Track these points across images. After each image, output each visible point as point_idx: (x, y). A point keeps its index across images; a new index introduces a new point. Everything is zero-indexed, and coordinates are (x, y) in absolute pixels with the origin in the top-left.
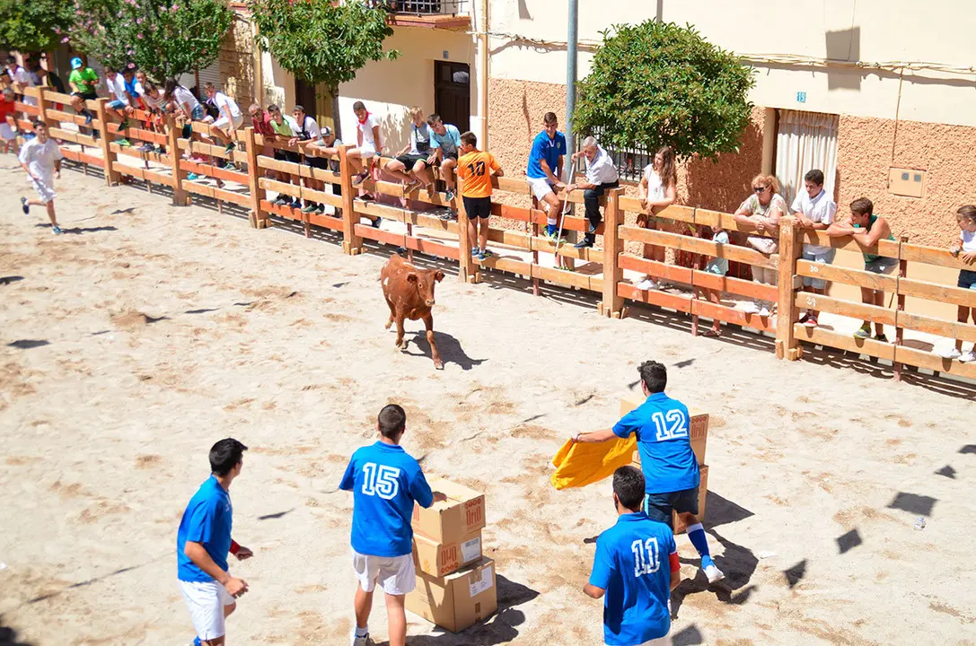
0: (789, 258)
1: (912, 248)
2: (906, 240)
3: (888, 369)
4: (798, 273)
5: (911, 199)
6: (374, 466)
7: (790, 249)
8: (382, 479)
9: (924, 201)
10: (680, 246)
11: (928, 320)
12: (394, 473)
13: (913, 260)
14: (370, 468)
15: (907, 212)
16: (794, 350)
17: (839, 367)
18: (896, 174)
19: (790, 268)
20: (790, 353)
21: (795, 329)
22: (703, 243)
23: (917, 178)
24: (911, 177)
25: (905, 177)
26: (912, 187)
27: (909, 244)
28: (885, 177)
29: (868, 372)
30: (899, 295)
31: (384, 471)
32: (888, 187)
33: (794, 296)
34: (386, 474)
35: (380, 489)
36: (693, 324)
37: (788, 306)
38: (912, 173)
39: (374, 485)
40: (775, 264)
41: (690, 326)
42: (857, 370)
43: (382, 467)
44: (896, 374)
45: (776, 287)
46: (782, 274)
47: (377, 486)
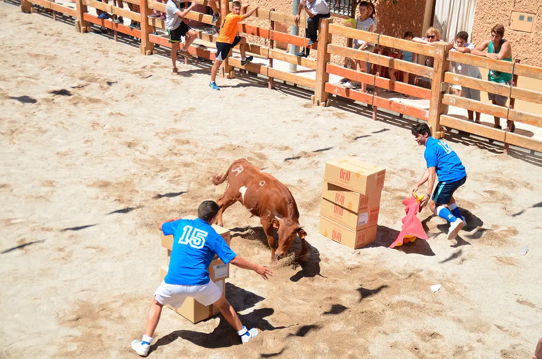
0: (440, 70)
1: (522, 67)
2: (519, 61)
3: (500, 147)
4: (445, 81)
5: (524, 34)
6: (191, 228)
7: (441, 65)
8: (195, 236)
9: (532, 35)
10: (368, 59)
11: (529, 116)
12: (204, 234)
13: (523, 75)
14: (188, 229)
15: (521, 42)
16: (439, 132)
17: (468, 145)
18: (515, 16)
19: (440, 77)
20: (436, 134)
21: (441, 118)
22: (384, 58)
23: (530, 19)
24: (526, 19)
25: (522, 18)
26: (526, 26)
27: (520, 64)
28: (508, 18)
29: (487, 149)
30: (511, 98)
31: (197, 232)
32: (509, 25)
33: (442, 97)
34: (198, 234)
35: (192, 241)
36: (374, 113)
37: (437, 103)
38: (526, 16)
39: (189, 238)
40: (431, 74)
41: (372, 114)
42: (480, 147)
43: (196, 230)
44: (505, 151)
45: (430, 90)
46: (434, 82)
47: (191, 239)
